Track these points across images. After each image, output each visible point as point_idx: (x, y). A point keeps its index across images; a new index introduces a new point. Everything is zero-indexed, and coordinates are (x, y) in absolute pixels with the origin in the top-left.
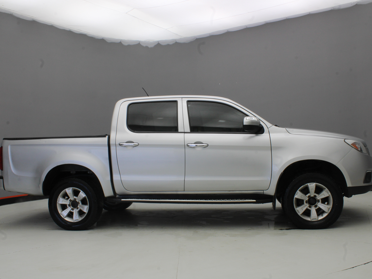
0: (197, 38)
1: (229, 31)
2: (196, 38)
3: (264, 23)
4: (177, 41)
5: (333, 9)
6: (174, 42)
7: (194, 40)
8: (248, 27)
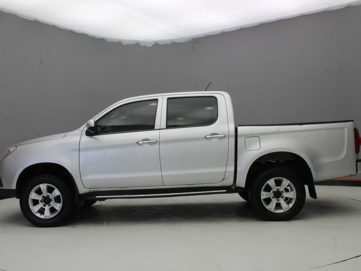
0: (194, 38)
1: (224, 31)
2: (192, 38)
3: (259, 24)
4: (174, 41)
5: (325, 10)
6: (171, 42)
7: (191, 40)
8: (243, 27)
